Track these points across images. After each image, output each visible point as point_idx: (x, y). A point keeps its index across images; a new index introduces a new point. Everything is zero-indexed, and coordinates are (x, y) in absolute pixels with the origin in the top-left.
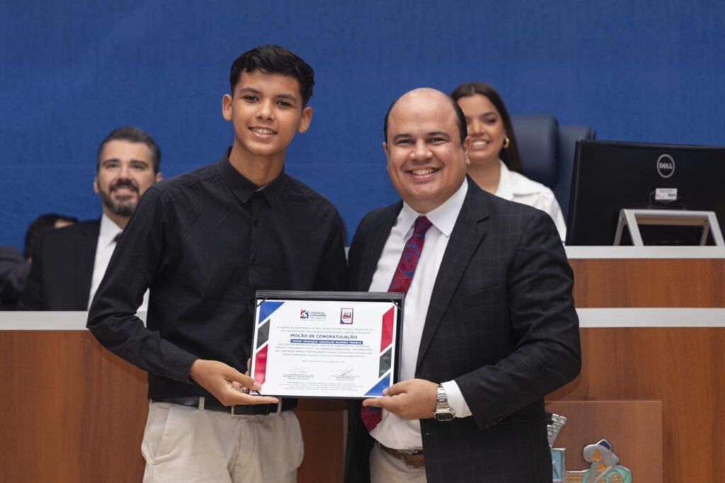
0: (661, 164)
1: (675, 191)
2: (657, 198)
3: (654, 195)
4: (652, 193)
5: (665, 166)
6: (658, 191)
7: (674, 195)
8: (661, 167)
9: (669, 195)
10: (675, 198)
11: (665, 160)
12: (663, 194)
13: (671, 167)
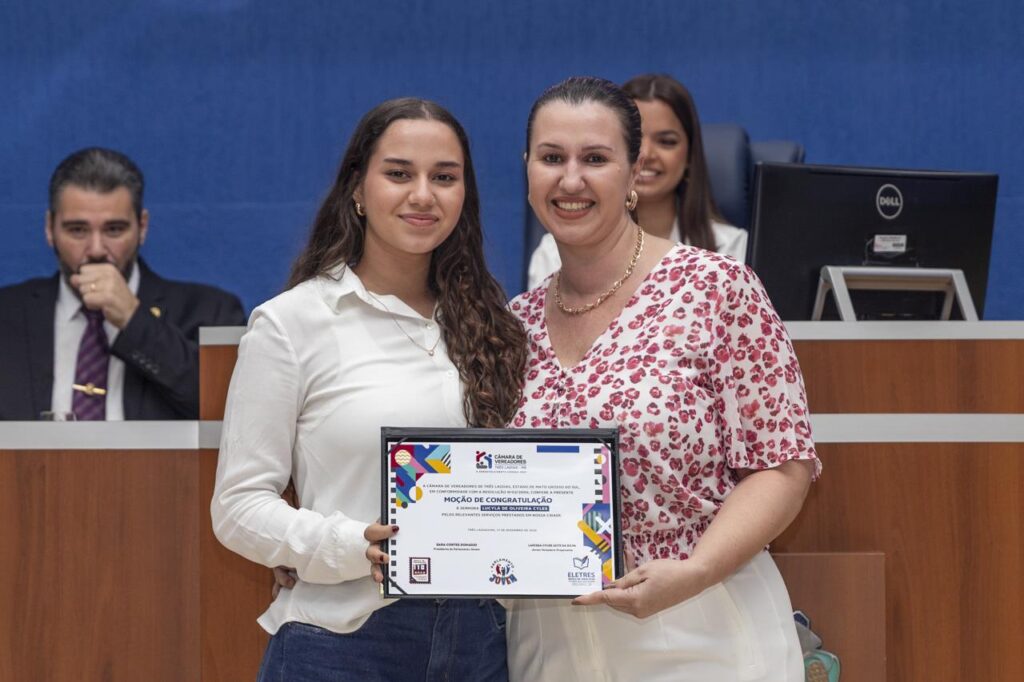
0: (882, 198)
1: (903, 239)
2: (876, 250)
3: (872, 244)
4: (868, 243)
5: (888, 201)
6: (878, 239)
7: (902, 245)
8: (882, 204)
9: (895, 245)
10: (903, 249)
11: (888, 193)
12: (884, 244)
13: (897, 204)
